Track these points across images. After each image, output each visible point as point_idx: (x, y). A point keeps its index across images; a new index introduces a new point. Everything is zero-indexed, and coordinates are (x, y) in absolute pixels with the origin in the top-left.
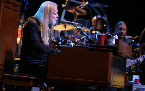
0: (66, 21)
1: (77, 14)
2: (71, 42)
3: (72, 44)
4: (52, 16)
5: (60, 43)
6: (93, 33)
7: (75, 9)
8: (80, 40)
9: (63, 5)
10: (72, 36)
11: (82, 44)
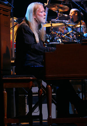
0: (56, 21)
1: (60, 10)
2: (58, 39)
3: (60, 40)
5: (48, 41)
6: (78, 27)
7: (57, 6)
8: (66, 36)
9: (45, 4)
10: (59, 32)
11: (69, 39)
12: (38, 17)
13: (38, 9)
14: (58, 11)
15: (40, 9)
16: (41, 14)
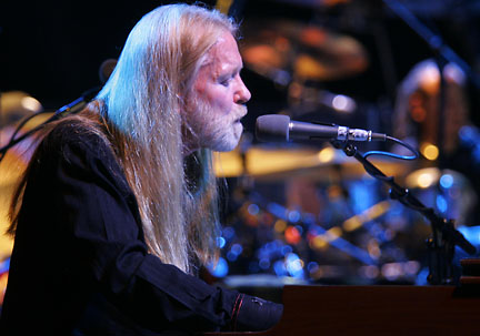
0: (291, 125)
1: (308, 67)
4: (202, 93)
12: (202, 107)
13: (203, 59)
14: (290, 68)
15: (216, 61)
16: (219, 88)
